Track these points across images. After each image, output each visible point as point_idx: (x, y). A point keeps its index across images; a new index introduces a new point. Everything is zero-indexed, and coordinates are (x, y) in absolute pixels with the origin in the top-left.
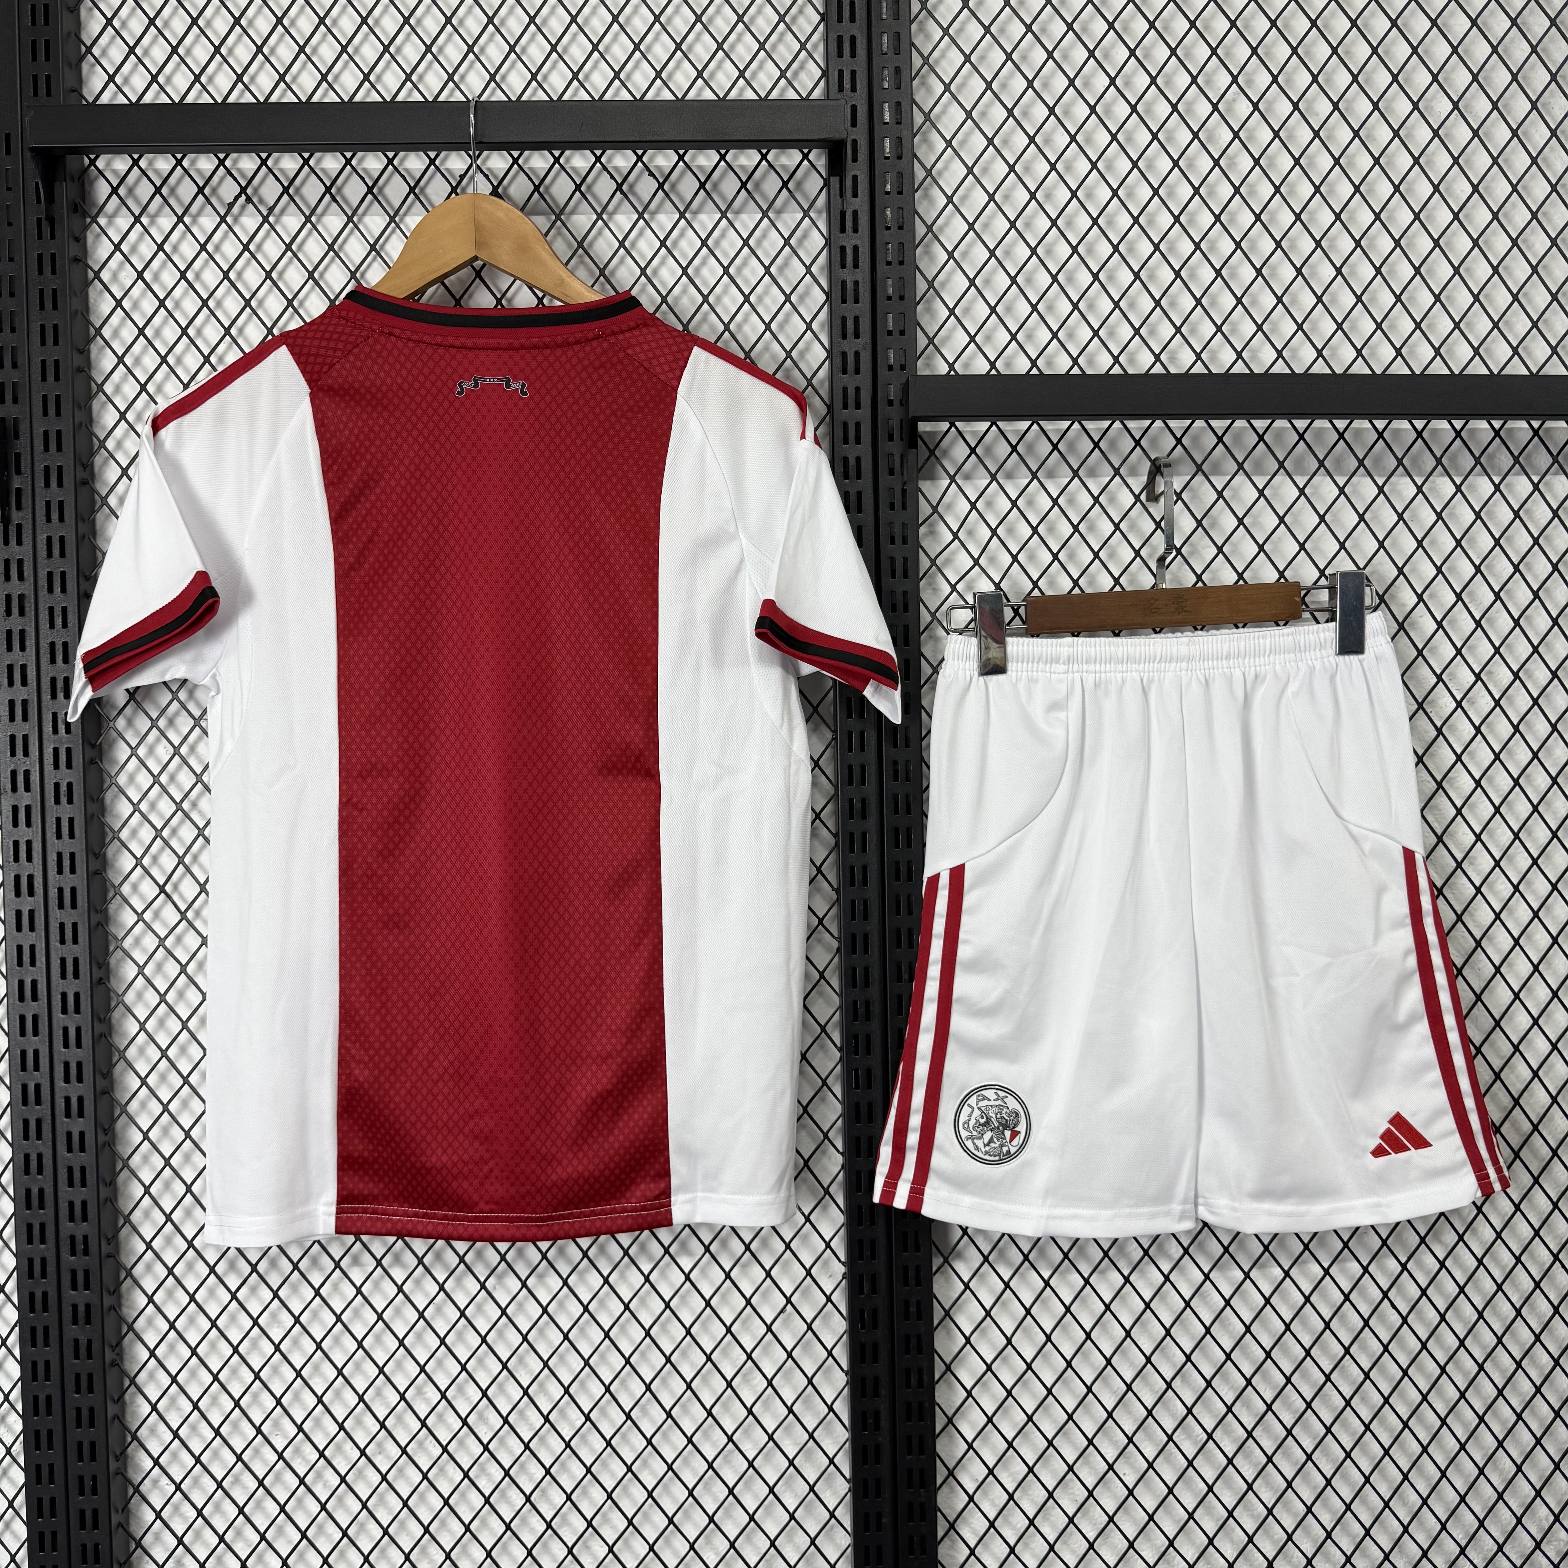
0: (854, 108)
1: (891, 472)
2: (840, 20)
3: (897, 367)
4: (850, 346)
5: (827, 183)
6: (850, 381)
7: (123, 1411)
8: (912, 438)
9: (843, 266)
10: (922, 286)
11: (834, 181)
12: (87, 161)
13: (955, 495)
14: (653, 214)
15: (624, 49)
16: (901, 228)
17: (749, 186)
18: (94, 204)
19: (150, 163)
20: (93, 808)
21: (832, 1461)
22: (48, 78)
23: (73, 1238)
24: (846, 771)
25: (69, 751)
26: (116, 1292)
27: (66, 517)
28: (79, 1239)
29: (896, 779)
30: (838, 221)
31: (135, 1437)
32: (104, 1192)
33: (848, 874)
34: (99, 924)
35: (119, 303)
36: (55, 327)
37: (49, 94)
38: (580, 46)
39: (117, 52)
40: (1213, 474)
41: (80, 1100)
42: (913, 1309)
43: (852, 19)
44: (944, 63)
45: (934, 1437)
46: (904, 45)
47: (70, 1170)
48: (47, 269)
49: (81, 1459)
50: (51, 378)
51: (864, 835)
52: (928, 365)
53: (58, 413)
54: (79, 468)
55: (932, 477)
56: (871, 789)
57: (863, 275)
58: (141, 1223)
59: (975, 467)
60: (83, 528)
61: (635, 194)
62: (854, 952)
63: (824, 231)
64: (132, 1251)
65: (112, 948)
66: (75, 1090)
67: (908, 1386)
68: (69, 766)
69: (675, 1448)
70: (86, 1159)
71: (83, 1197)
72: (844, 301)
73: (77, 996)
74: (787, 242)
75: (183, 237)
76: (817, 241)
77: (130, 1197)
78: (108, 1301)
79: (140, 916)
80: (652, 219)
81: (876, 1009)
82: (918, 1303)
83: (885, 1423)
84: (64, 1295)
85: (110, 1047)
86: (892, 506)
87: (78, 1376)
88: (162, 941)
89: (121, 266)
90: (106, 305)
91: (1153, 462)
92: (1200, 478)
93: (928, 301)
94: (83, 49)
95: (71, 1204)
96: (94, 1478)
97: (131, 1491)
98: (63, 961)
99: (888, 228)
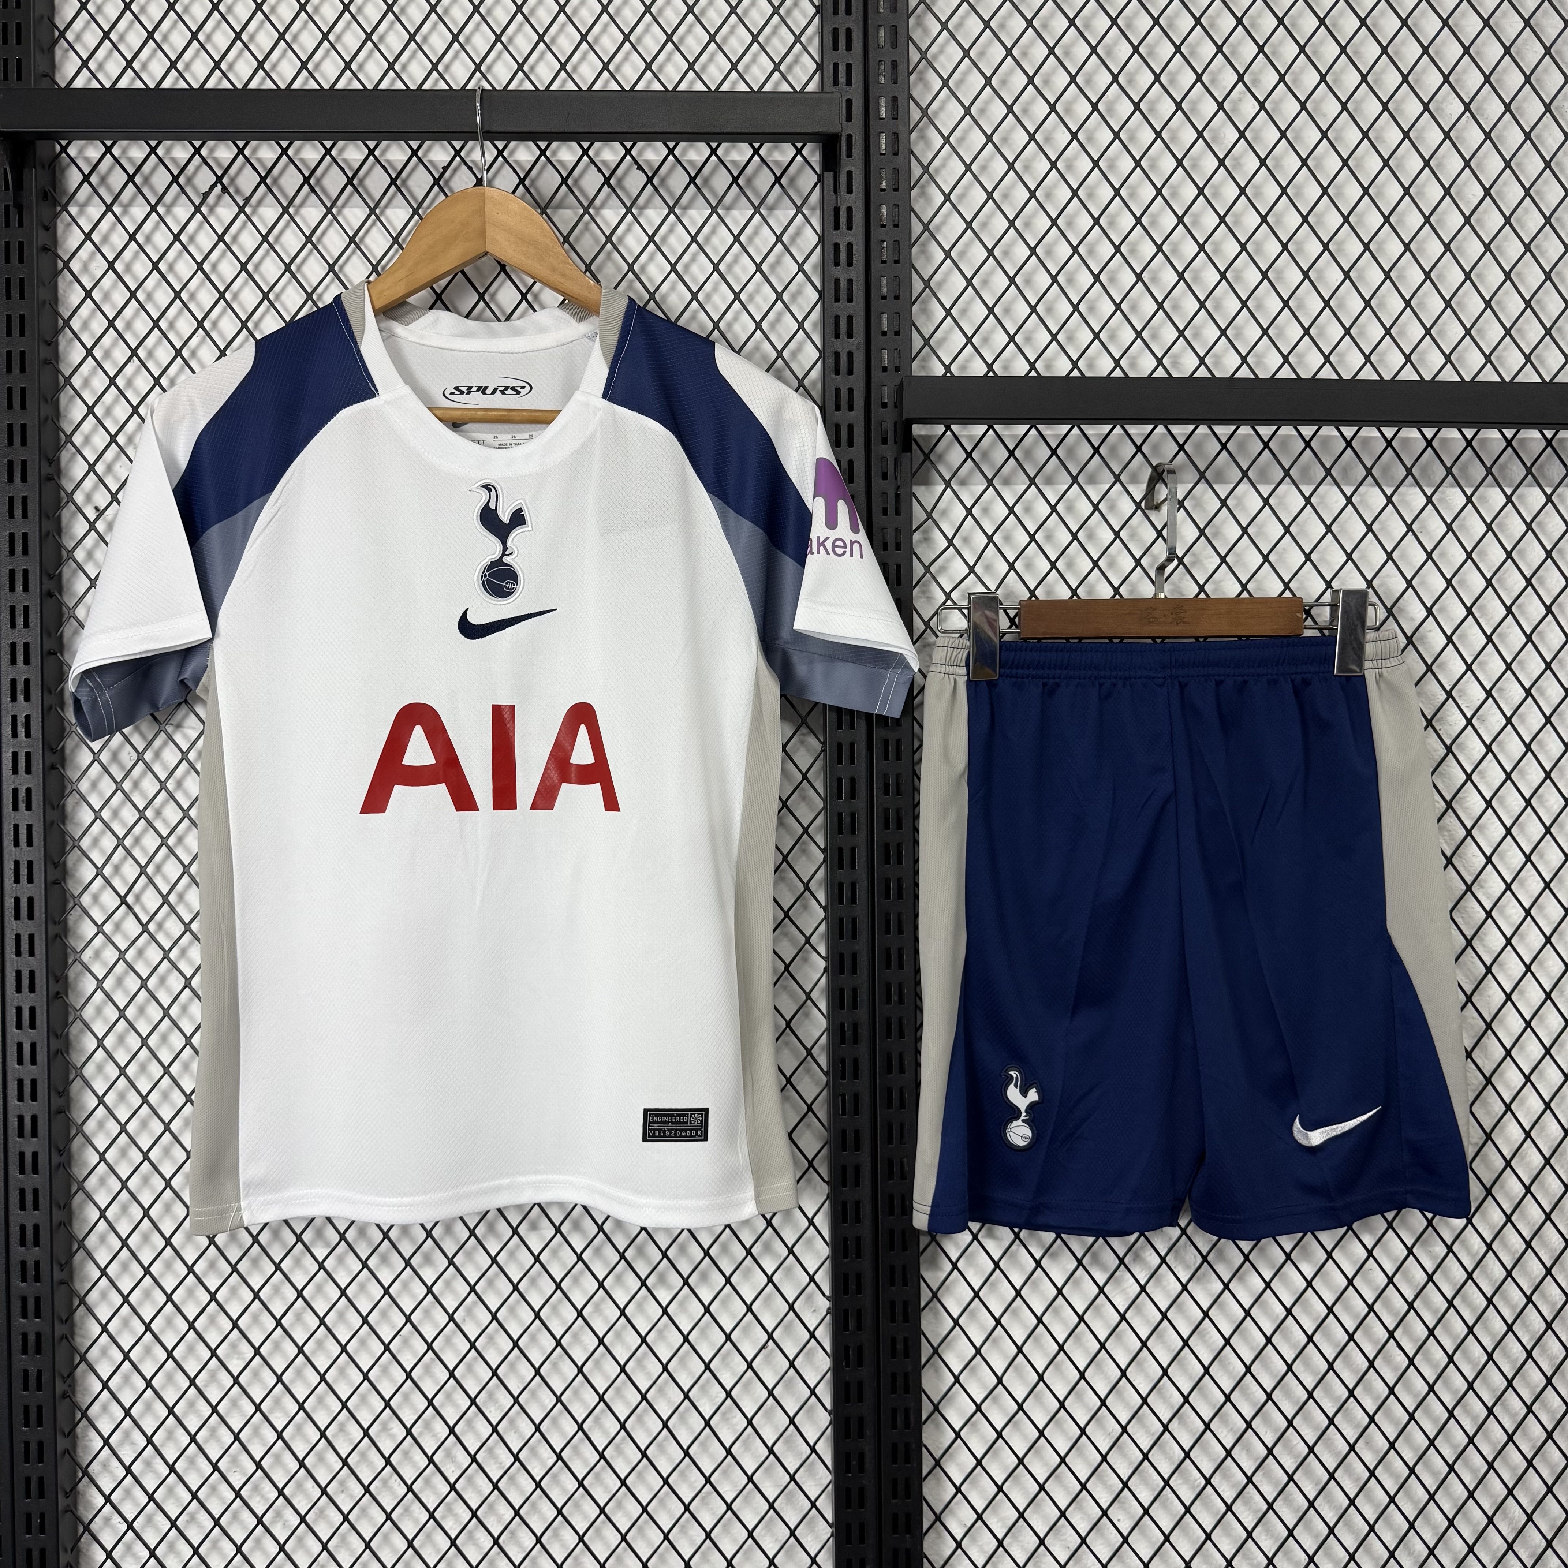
0: (849, 102)
1: (885, 476)
2: (836, 12)
3: (891, 369)
4: (843, 346)
5: (820, 179)
6: (843, 382)
7: (74, 1445)
8: (906, 441)
9: (837, 264)
10: (917, 285)
11: (829, 177)
12: (58, 148)
13: (950, 502)
14: (642, 209)
15: (614, 40)
16: (896, 226)
17: (740, 181)
18: (65, 192)
19: (124, 151)
20: (52, 815)
21: (813, 1505)
22: (19, 61)
23: (24, 1264)
24: (835, 785)
25: (28, 755)
26: (69, 1320)
27: (30, 514)
28: (30, 1264)
29: (887, 793)
30: (832, 218)
31: (86, 1473)
32: (58, 1215)
33: (836, 890)
34: (57, 936)
35: (88, 294)
36: (22, 317)
37: (19, 78)
38: (568, 36)
39: (92, 37)
40: (1217, 482)
41: (34, 1119)
42: (900, 1346)
43: (848, 12)
44: (942, 58)
45: (921, 1480)
46: (902, 39)
47: (22, 1192)
48: (15, 257)
49: (28, 1496)
50: (16, 370)
51: (853, 850)
52: (923, 367)
53: (23, 406)
54: (44, 464)
55: (927, 482)
56: (860, 803)
57: (857, 273)
58: (96, 1249)
59: (971, 473)
60: (47, 525)
61: (623, 189)
62: (842, 972)
63: (818, 227)
64: (86, 1278)
65: (70, 961)
66: (28, 1109)
67: (894, 1427)
68: (28, 771)
69: (651, 1489)
70: (38, 1181)
71: (35, 1221)
72: (837, 300)
73: (32, 1010)
74: (779, 239)
75: (156, 227)
76: (810, 238)
77: (85, 1221)
78: (60, 1329)
79: (100, 928)
80: (641, 214)
81: (864, 1032)
82: (906, 1340)
83: (869, 1465)
84: (13, 1324)
85: (67, 1065)
86: (885, 512)
87: (26, 1409)
88: (122, 954)
89: (92, 256)
90: (75, 295)
91: (1155, 468)
92: (1202, 486)
93: (923, 302)
94: (57, 33)
95: (23, 1228)
96: (42, 1516)
97: (81, 1529)
98: (19, 973)
99: (883, 226)
